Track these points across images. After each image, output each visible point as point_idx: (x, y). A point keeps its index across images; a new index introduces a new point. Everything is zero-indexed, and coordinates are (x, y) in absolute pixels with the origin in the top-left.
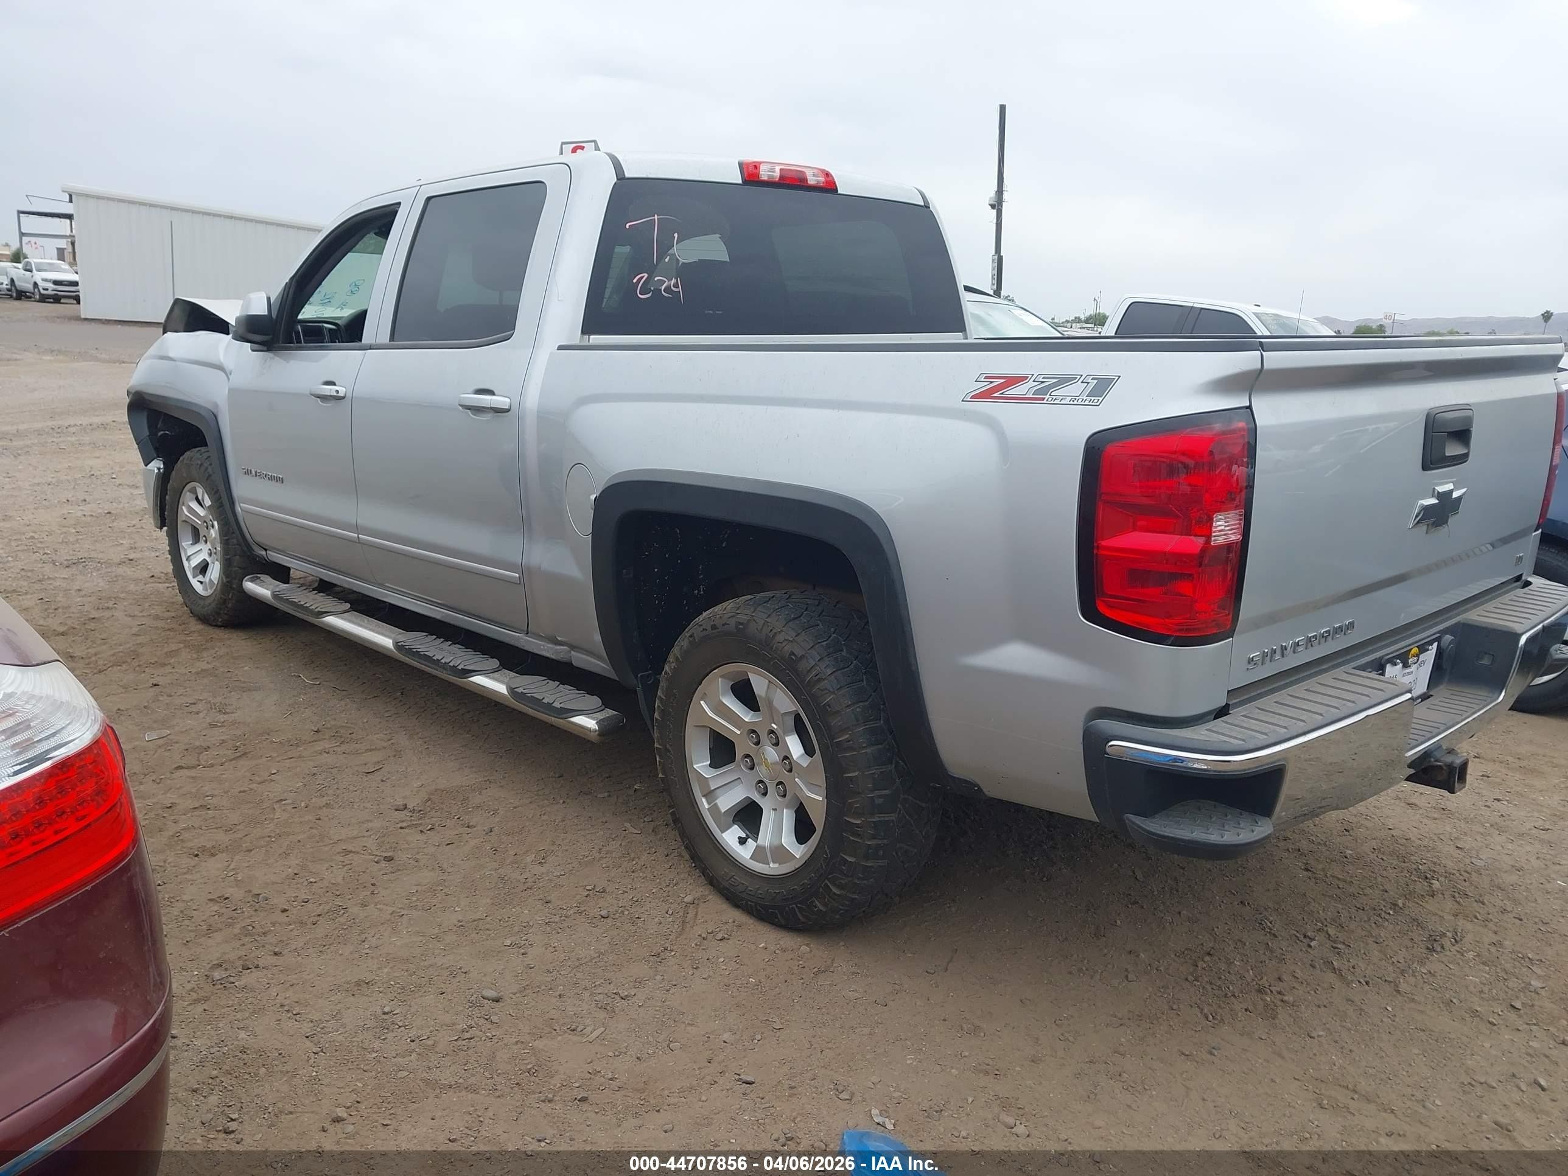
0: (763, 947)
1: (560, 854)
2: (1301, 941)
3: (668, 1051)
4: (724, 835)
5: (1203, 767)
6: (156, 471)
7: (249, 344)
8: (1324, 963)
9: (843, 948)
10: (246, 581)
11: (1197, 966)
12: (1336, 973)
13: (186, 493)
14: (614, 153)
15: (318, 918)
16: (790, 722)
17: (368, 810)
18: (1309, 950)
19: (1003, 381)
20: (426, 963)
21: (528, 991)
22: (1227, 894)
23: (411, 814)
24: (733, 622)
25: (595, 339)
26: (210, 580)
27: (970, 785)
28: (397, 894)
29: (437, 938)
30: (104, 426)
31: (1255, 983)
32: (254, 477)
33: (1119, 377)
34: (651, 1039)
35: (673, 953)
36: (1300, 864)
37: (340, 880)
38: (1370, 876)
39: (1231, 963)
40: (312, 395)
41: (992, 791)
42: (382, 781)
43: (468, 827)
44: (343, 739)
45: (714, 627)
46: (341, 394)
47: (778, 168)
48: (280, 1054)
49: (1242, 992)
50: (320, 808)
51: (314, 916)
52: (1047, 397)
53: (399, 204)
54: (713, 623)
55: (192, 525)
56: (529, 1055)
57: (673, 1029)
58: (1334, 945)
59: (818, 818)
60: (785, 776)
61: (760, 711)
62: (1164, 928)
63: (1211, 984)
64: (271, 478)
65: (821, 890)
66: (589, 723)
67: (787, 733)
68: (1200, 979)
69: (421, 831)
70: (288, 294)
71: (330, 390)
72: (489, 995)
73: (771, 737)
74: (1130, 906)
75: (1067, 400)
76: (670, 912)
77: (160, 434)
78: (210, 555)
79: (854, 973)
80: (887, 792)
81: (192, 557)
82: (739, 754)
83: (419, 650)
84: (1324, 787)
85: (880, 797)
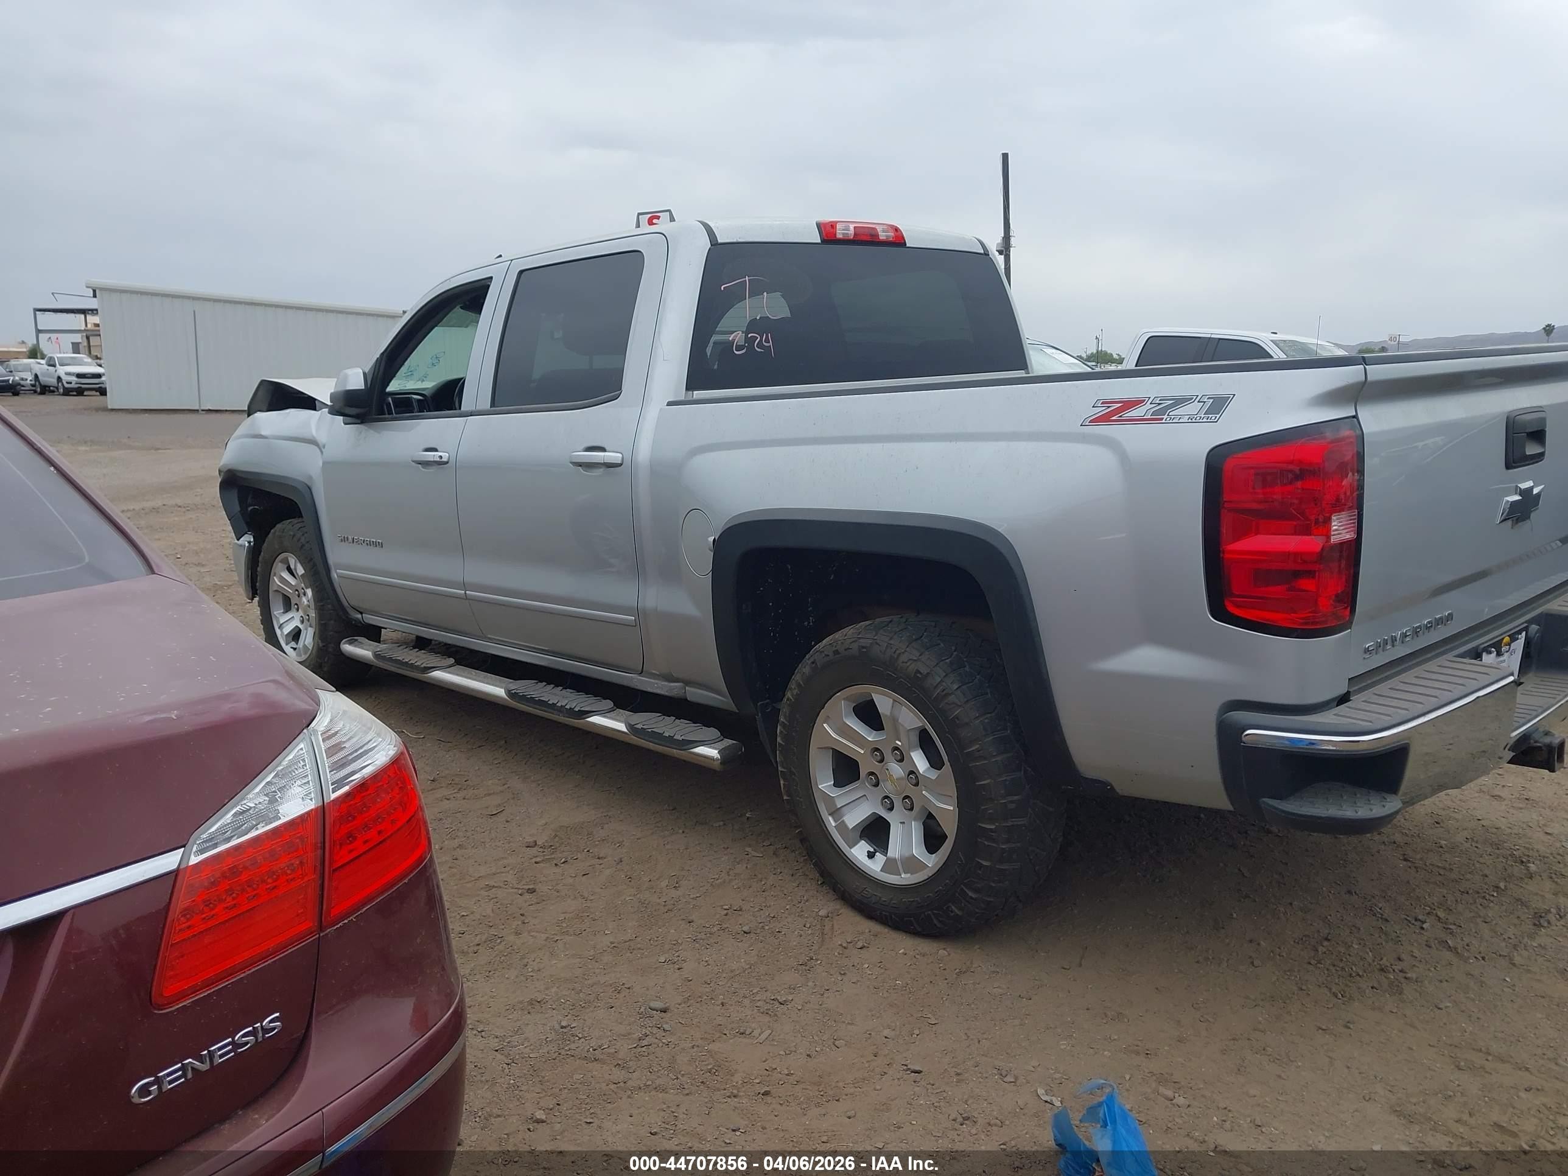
0: (903, 953)
1: (691, 879)
2: (1413, 924)
3: (834, 1048)
4: (852, 850)
5: (1331, 748)
6: (247, 544)
7: (342, 418)
8: (1439, 942)
9: (978, 950)
10: (344, 644)
11: (1317, 951)
12: (1451, 951)
13: (277, 565)
14: (705, 221)
15: (478, 947)
16: (915, 738)
17: (500, 849)
18: (1422, 932)
19: (1120, 405)
20: (589, 982)
21: (692, 1001)
22: (1333, 885)
23: (541, 850)
24: (855, 646)
25: (698, 394)
26: (305, 646)
27: (1103, 785)
28: (547, 922)
29: (594, 959)
30: (155, 510)
31: (1376, 963)
32: (351, 544)
33: (1234, 395)
34: (816, 1038)
35: (819, 962)
36: (1399, 855)
37: (489, 912)
38: (1468, 863)
39: (1349, 947)
40: (413, 461)
41: (1123, 788)
42: (507, 822)
43: (599, 858)
44: (460, 786)
45: (836, 652)
46: (445, 459)
47: (852, 227)
48: (475, 1066)
49: (1365, 972)
50: (455, 849)
51: (474, 945)
52: (1165, 417)
53: (491, 278)
54: (834, 649)
55: (283, 594)
56: (707, 1057)
57: (835, 1029)
58: (1446, 926)
59: (950, 827)
60: (911, 790)
61: (884, 729)
62: (1278, 918)
63: (1334, 966)
64: (370, 544)
65: (957, 895)
66: (712, 752)
67: (911, 748)
68: (1323, 962)
69: (556, 865)
70: (379, 369)
71: (431, 456)
72: (657, 1006)
73: (896, 754)
74: (1242, 900)
75: (1185, 419)
76: (808, 926)
77: (250, 508)
78: (302, 622)
79: (994, 972)
80: (1016, 798)
81: (284, 625)
82: (863, 773)
83: (533, 696)
84: (1422, 777)
85: (1012, 802)
